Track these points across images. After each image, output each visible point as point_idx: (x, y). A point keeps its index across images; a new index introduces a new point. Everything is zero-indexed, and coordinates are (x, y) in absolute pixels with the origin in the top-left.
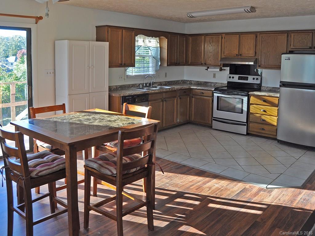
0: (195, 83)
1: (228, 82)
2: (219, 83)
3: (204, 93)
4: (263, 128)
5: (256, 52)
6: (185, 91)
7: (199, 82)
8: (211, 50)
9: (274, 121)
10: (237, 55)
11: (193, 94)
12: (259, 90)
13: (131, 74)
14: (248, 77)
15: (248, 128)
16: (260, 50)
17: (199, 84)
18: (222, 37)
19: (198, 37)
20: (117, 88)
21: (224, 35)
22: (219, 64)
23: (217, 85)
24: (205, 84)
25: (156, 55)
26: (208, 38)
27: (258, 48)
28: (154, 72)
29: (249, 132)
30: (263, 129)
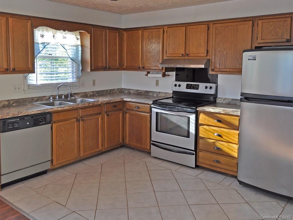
0: (134, 93)
1: (175, 92)
2: (163, 93)
3: (140, 107)
4: (218, 160)
5: (208, 51)
6: (115, 104)
7: (139, 91)
8: (150, 49)
9: (233, 150)
10: (183, 55)
11: (127, 108)
12: (214, 102)
13: (34, 82)
14: (199, 85)
15: (197, 158)
16: (214, 47)
17: (139, 94)
18: (164, 31)
19: (134, 32)
20: (9, 104)
21: (166, 29)
22: (161, 68)
23: (160, 95)
24: (146, 94)
25: (76, 56)
26: (146, 33)
27: (210, 43)
28: (75, 79)
29: (198, 164)
30: (218, 162)
